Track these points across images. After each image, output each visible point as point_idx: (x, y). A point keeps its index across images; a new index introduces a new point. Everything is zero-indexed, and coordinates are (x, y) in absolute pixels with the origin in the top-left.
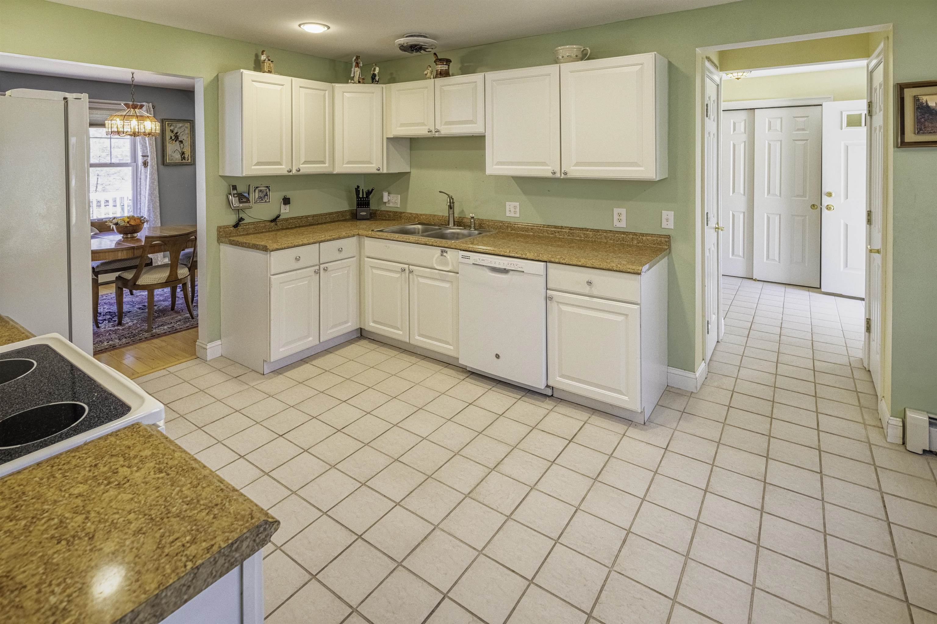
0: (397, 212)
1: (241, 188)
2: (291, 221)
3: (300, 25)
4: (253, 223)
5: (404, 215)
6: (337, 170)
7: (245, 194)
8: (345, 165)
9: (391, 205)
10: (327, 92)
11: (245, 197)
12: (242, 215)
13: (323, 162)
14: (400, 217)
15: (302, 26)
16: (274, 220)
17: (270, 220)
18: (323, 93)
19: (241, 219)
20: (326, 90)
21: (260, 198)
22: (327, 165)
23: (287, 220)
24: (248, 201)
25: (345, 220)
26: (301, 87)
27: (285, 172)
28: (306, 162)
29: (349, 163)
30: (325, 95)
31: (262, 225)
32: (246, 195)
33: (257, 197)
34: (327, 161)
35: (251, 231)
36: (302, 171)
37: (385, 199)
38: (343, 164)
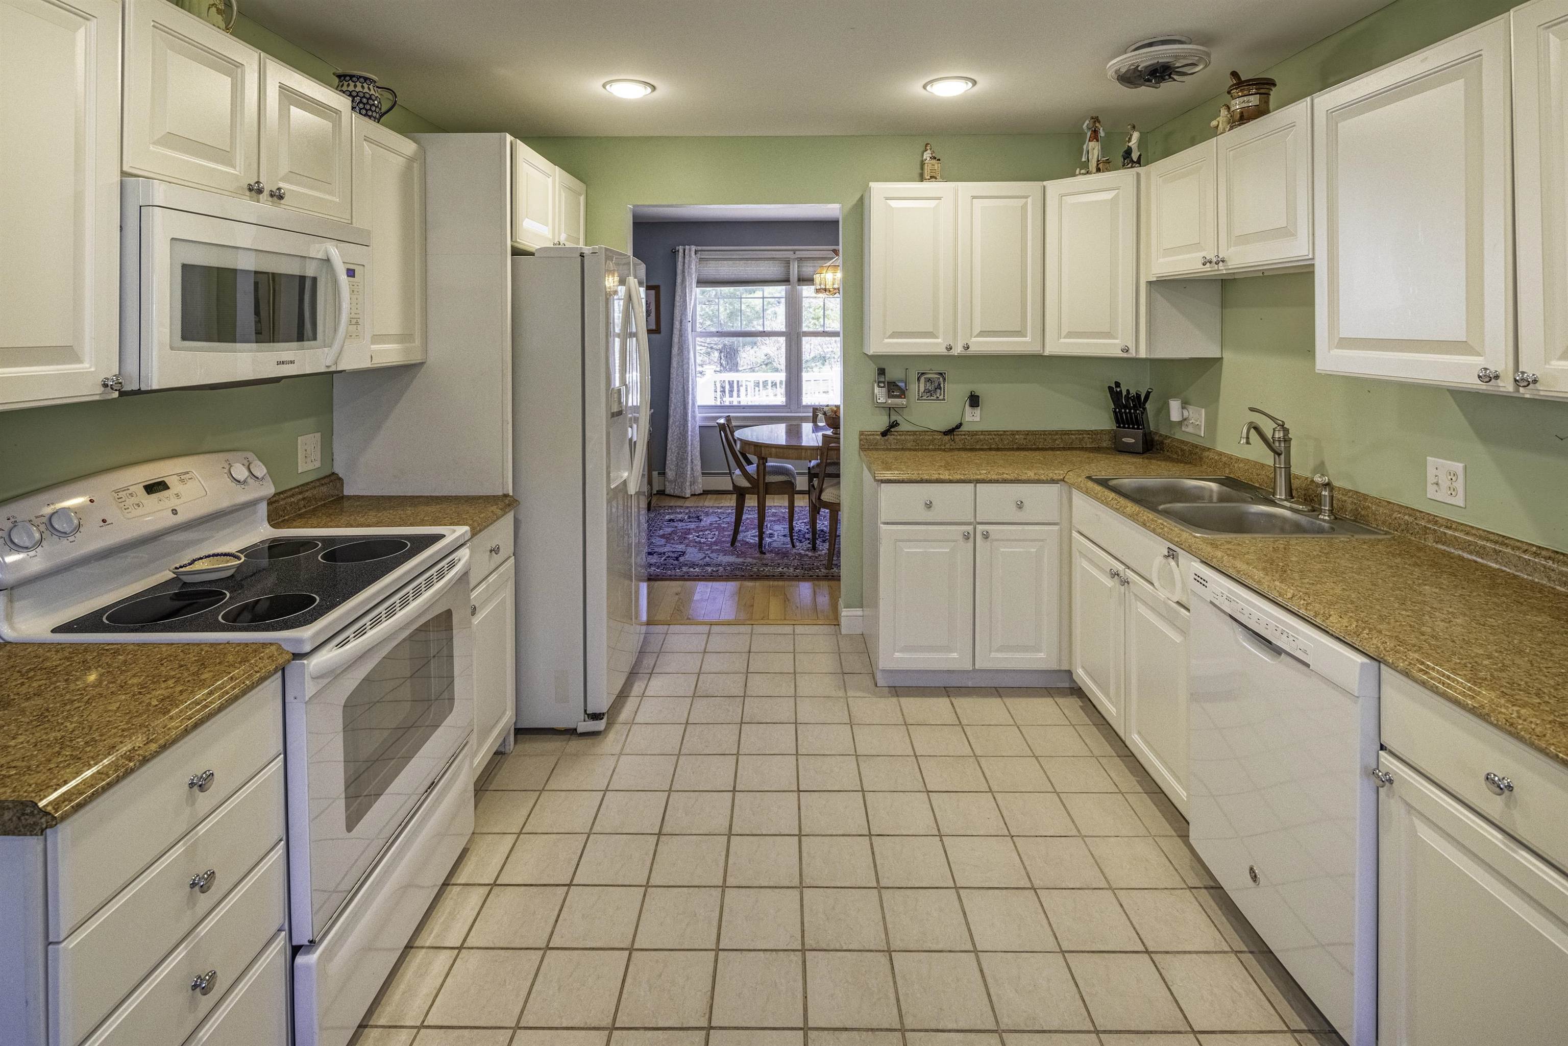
0: (1196, 446)
1: (894, 373)
2: (982, 437)
3: (925, 87)
4: (914, 433)
5: (1206, 454)
6: (1051, 349)
7: (900, 384)
8: (1062, 340)
9: (1190, 429)
10: (1030, 200)
11: (899, 388)
12: (899, 419)
13: (1020, 333)
14: (1201, 458)
15: (928, 88)
16: (950, 432)
17: (944, 430)
18: (1020, 202)
19: (894, 425)
20: (1027, 197)
21: (927, 391)
22: (1028, 339)
23: (973, 434)
24: (903, 394)
25: (1098, 450)
26: (974, 197)
27: (942, 350)
28: (982, 334)
29: (1070, 335)
30: (1024, 208)
31: (927, 438)
32: (902, 385)
33: (922, 389)
34: (1029, 334)
35: (909, 445)
36: (974, 349)
37: (1175, 416)
38: (1060, 337)
